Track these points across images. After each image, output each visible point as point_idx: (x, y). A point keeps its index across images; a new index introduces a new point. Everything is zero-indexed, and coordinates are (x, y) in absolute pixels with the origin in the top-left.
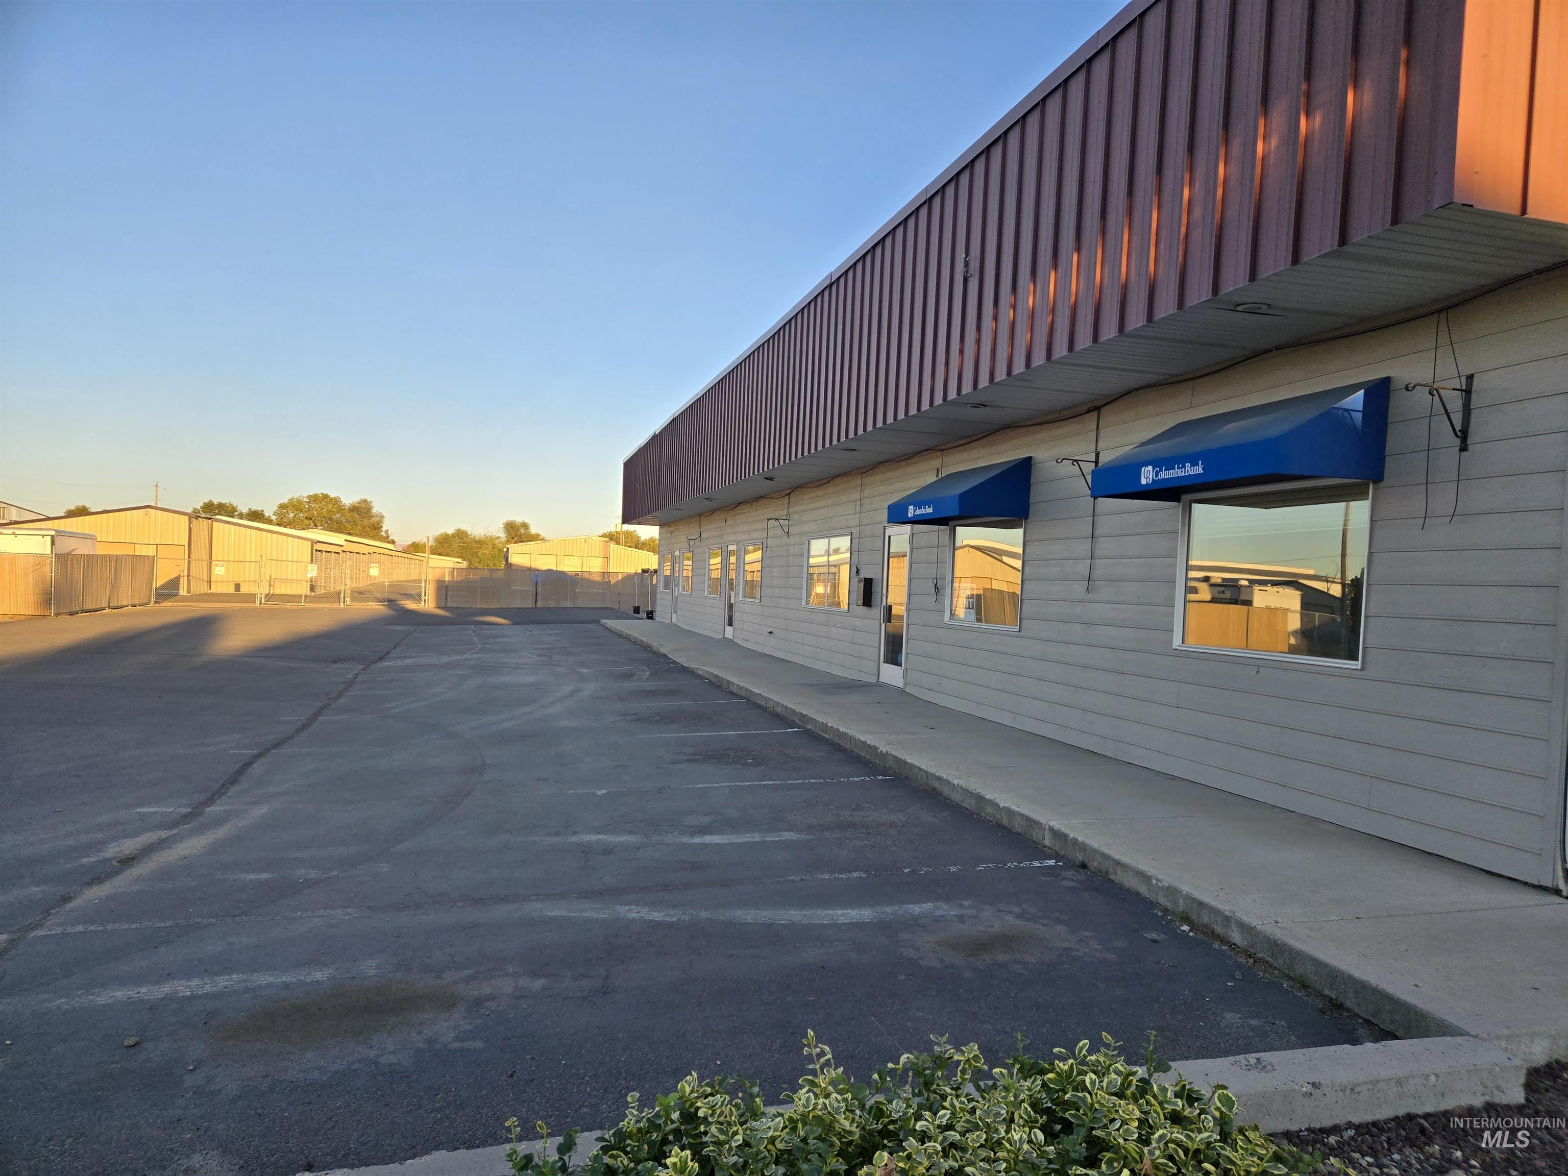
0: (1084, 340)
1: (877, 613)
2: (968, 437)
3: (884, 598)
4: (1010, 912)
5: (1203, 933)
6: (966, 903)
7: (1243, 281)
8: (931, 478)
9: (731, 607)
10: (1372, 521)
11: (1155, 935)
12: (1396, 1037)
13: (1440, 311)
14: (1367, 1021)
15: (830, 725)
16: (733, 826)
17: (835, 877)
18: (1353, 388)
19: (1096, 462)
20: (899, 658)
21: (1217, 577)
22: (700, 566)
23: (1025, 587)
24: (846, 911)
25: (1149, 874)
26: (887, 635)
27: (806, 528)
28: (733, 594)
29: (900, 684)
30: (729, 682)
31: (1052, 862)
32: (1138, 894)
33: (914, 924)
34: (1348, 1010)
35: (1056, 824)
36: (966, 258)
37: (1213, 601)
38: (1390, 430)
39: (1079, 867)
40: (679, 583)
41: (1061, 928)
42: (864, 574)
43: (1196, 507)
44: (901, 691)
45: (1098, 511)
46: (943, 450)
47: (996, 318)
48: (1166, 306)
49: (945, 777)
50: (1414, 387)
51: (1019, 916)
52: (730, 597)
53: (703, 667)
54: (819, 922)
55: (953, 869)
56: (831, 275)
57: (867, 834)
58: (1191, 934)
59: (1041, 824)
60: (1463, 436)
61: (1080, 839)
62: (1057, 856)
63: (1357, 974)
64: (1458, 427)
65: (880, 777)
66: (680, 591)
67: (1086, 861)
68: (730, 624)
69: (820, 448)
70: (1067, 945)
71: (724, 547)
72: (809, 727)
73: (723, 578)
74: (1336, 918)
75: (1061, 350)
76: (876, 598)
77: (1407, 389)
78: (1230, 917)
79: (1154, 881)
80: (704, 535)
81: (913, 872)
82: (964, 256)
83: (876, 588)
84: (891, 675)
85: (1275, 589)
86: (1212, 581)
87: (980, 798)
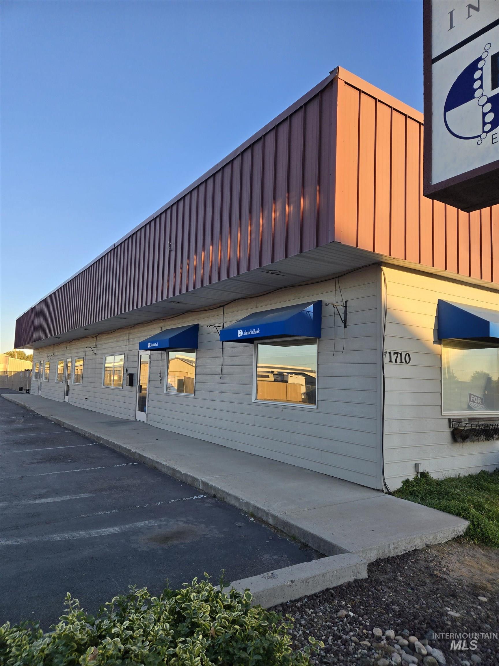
0: (215, 280)
1: (135, 389)
2: (174, 315)
3: (138, 382)
4: (182, 521)
5: (259, 521)
6: (163, 519)
7: (269, 263)
8: (159, 331)
9: (68, 386)
10: (318, 352)
11: (240, 524)
12: (326, 556)
13: (336, 278)
14: (316, 551)
15: (110, 441)
16: (56, 493)
17: (104, 513)
18: (309, 304)
19: (223, 327)
20: (145, 408)
21: (276, 371)
22: (54, 368)
23: (197, 377)
24: (107, 529)
25: (239, 497)
26: (140, 397)
27: (104, 351)
28: (69, 381)
29: (145, 420)
30: (64, 423)
31: (202, 496)
32: (235, 506)
33: (137, 532)
34: (310, 547)
35: (204, 479)
36: (170, 243)
37: (275, 381)
38: (322, 320)
39: (213, 497)
40: (42, 376)
41: (203, 526)
42: (130, 372)
43: (260, 346)
44: (145, 423)
45: (224, 347)
46: (163, 320)
47: (182, 268)
48: (244, 269)
49: (160, 461)
50: (328, 304)
51: (185, 522)
52: (67, 382)
53: (51, 416)
54: (93, 536)
55: (159, 504)
56: (114, 244)
57: (122, 491)
58: (254, 522)
59: (198, 479)
60: (345, 322)
61: (213, 485)
62: (204, 493)
63: (312, 531)
64: (343, 320)
65: (131, 464)
66: (43, 380)
67: (216, 494)
68: (67, 395)
69: (109, 317)
70: (204, 533)
71: (65, 359)
72: (101, 442)
73: (65, 374)
74: (307, 509)
75: (206, 283)
76: (135, 383)
77: (326, 305)
78: (269, 513)
79: (241, 501)
80: (56, 354)
81: (141, 507)
82: (169, 242)
83: (135, 378)
84: (141, 416)
85: (296, 376)
86: (274, 373)
87: (174, 470)
